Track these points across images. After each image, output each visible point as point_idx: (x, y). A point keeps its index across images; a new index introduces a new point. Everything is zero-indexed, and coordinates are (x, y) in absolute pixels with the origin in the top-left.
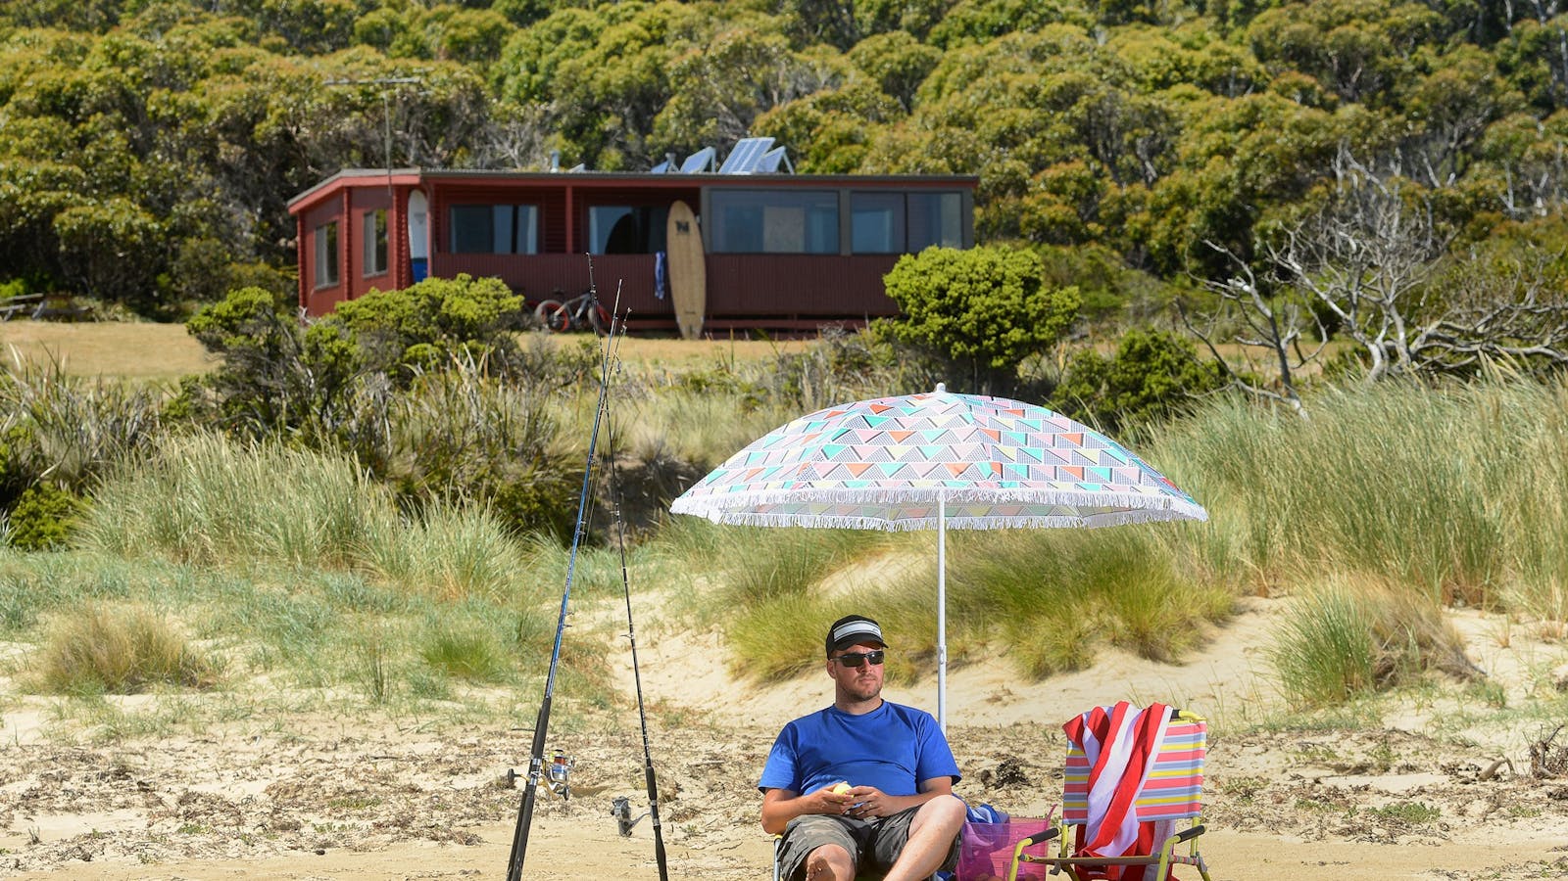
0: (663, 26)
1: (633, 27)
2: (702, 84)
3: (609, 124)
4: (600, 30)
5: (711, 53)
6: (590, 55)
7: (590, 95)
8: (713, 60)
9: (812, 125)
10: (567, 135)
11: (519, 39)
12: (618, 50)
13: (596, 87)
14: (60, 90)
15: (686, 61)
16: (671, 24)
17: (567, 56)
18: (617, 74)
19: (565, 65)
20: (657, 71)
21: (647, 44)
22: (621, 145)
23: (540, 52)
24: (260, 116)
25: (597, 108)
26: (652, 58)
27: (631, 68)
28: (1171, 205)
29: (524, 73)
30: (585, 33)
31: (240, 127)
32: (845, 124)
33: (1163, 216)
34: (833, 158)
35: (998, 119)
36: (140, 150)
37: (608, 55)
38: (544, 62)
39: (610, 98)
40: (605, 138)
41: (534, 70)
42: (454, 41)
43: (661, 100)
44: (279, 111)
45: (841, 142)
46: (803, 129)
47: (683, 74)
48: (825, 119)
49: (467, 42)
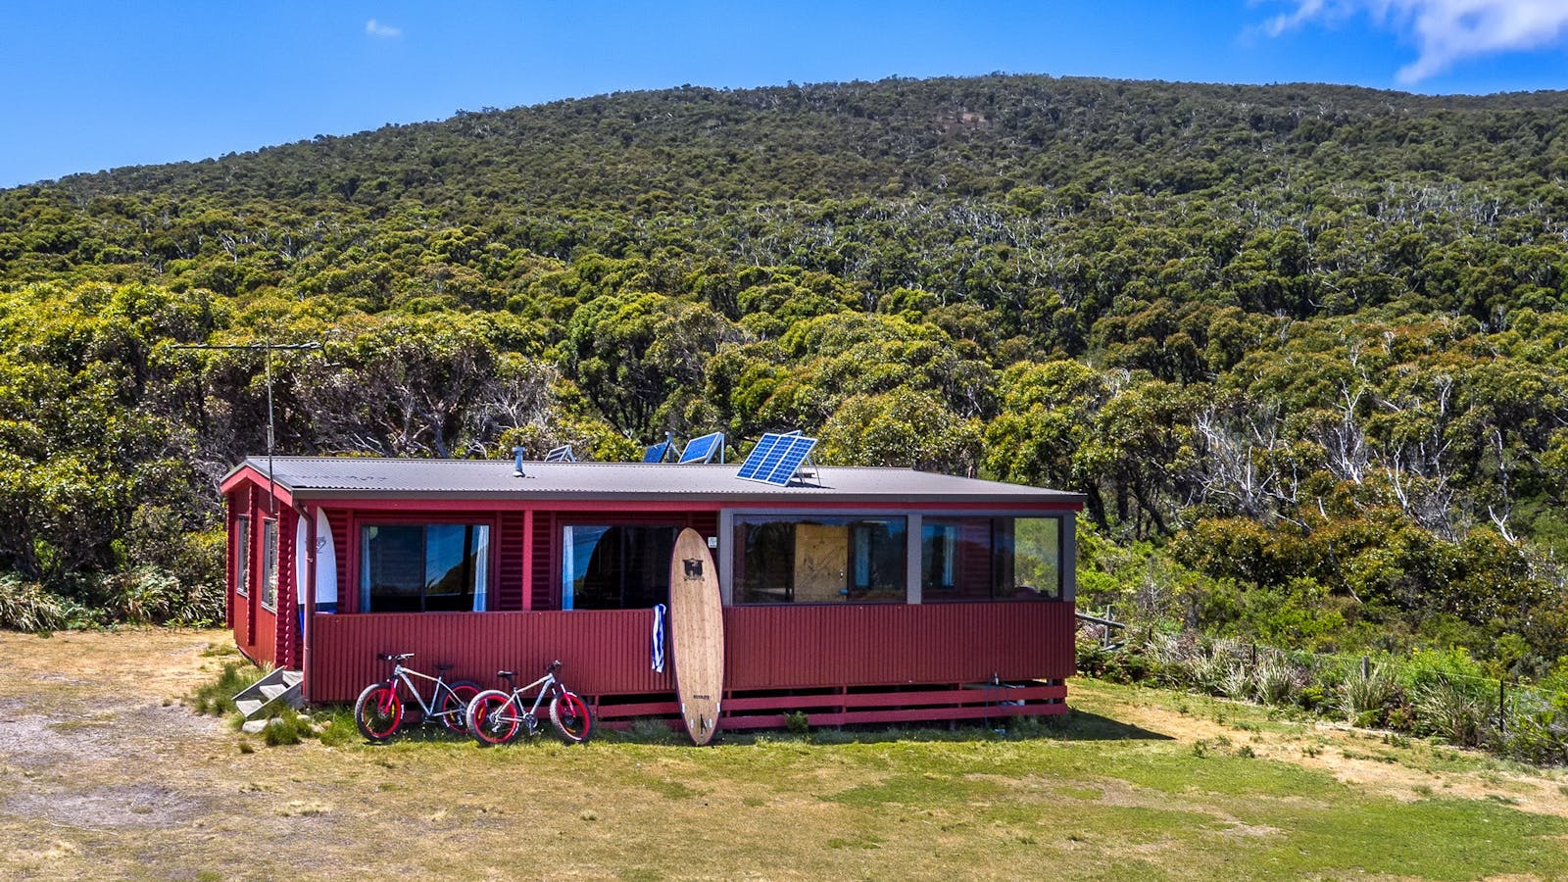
0: (651, 305)
1: (635, 305)
2: (675, 337)
3: (622, 353)
4: (620, 306)
5: (680, 319)
6: (614, 318)
7: (613, 338)
8: (681, 322)
9: (741, 364)
10: (601, 357)
11: (581, 309)
12: (628, 316)
13: (616, 334)
14: (68, 334)
15: (666, 323)
16: (655, 304)
17: (603, 318)
18: (627, 328)
19: (602, 322)
20: (648, 327)
21: (643, 314)
22: (628, 364)
23: (589, 315)
24: (258, 368)
25: (616, 344)
26: (645, 321)
27: (635, 325)
28: (1004, 434)
29: (582, 326)
30: (612, 307)
31: (233, 379)
32: (763, 365)
33: (998, 443)
34: (755, 386)
35: (879, 369)
36: (128, 398)
37: (622, 319)
38: (591, 320)
39: (623, 340)
40: (620, 359)
41: (586, 325)
42: (553, 309)
43: (649, 342)
44: (275, 363)
45: (759, 376)
46: (735, 367)
47: (663, 330)
48: (749, 361)
49: (559, 310)
